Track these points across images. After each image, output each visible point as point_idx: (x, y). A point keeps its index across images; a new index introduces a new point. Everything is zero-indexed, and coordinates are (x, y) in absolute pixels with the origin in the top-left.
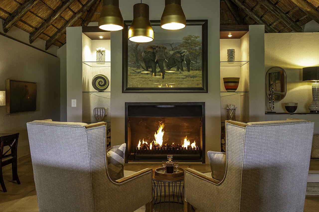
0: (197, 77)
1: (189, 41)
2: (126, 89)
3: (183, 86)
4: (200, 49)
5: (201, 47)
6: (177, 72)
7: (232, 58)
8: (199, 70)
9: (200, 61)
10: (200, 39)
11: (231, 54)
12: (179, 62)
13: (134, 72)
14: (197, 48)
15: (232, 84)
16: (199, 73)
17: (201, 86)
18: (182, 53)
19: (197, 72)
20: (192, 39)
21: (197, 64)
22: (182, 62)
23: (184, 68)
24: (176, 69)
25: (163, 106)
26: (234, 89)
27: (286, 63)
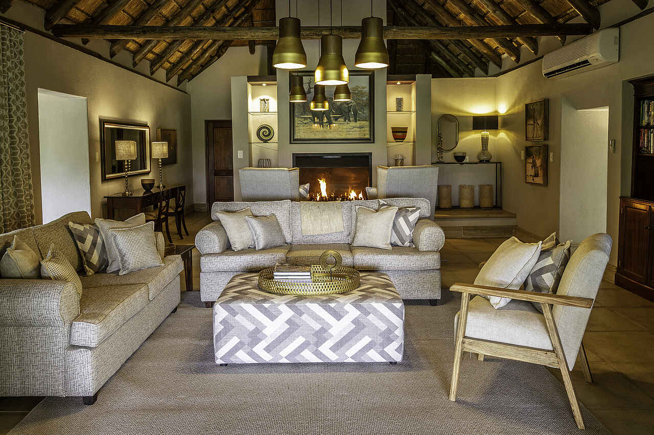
0: (364, 127)
1: (357, 92)
2: (293, 140)
3: (350, 137)
4: (366, 100)
5: (368, 97)
6: (345, 123)
7: (400, 107)
8: (366, 121)
9: (367, 111)
10: (367, 90)
11: (399, 102)
12: (346, 112)
13: (301, 123)
14: (364, 99)
15: (400, 134)
16: (367, 123)
17: (368, 136)
18: (349, 104)
19: (364, 122)
20: (359, 89)
21: (365, 115)
22: (349, 113)
23: (351, 119)
24: (343, 120)
25: (329, 157)
26: (403, 138)
27: (459, 111)
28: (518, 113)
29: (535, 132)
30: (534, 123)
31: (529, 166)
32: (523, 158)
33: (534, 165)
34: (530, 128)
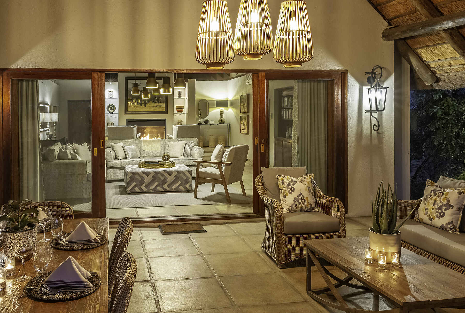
0: (162, 106)
2: (126, 112)
3: (155, 111)
7: (180, 96)
8: (163, 102)
11: (180, 93)
15: (180, 109)
16: (164, 104)
17: (164, 110)
21: (163, 100)
22: (155, 98)
26: (181, 111)
27: (209, 97)
28: (237, 100)
29: (244, 109)
30: (243, 104)
31: (242, 125)
32: (239, 121)
33: (244, 125)
34: (242, 107)
